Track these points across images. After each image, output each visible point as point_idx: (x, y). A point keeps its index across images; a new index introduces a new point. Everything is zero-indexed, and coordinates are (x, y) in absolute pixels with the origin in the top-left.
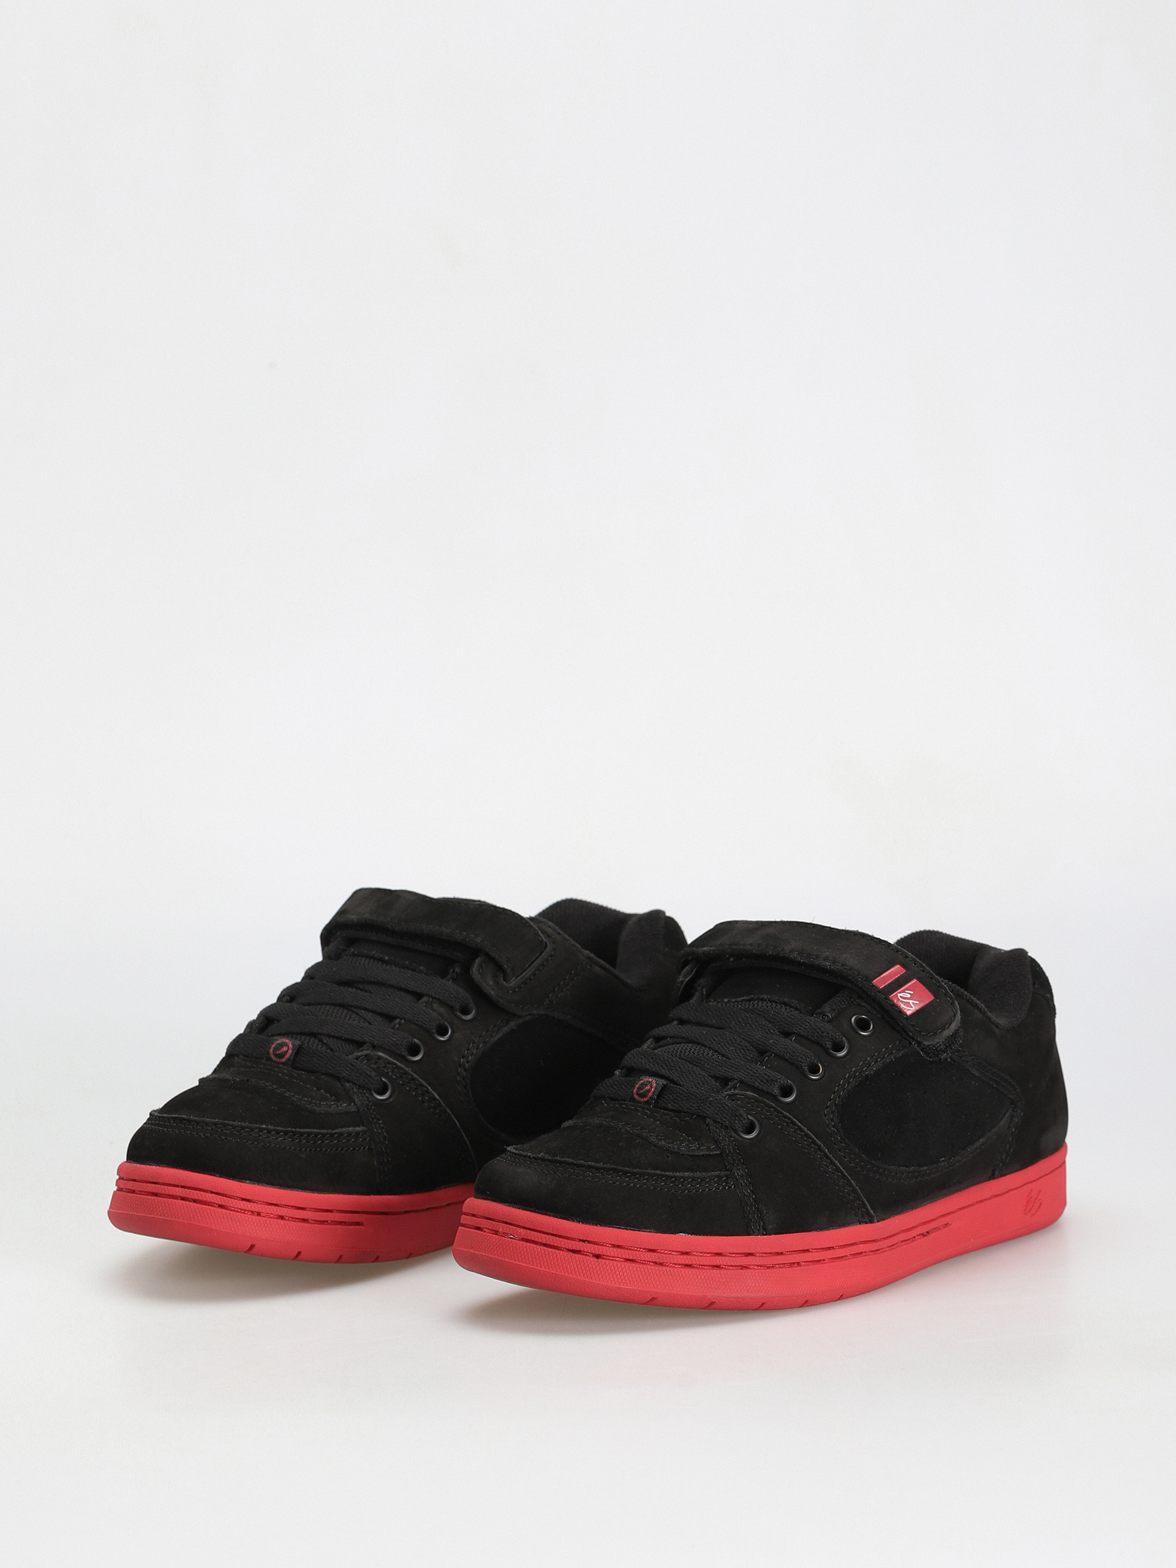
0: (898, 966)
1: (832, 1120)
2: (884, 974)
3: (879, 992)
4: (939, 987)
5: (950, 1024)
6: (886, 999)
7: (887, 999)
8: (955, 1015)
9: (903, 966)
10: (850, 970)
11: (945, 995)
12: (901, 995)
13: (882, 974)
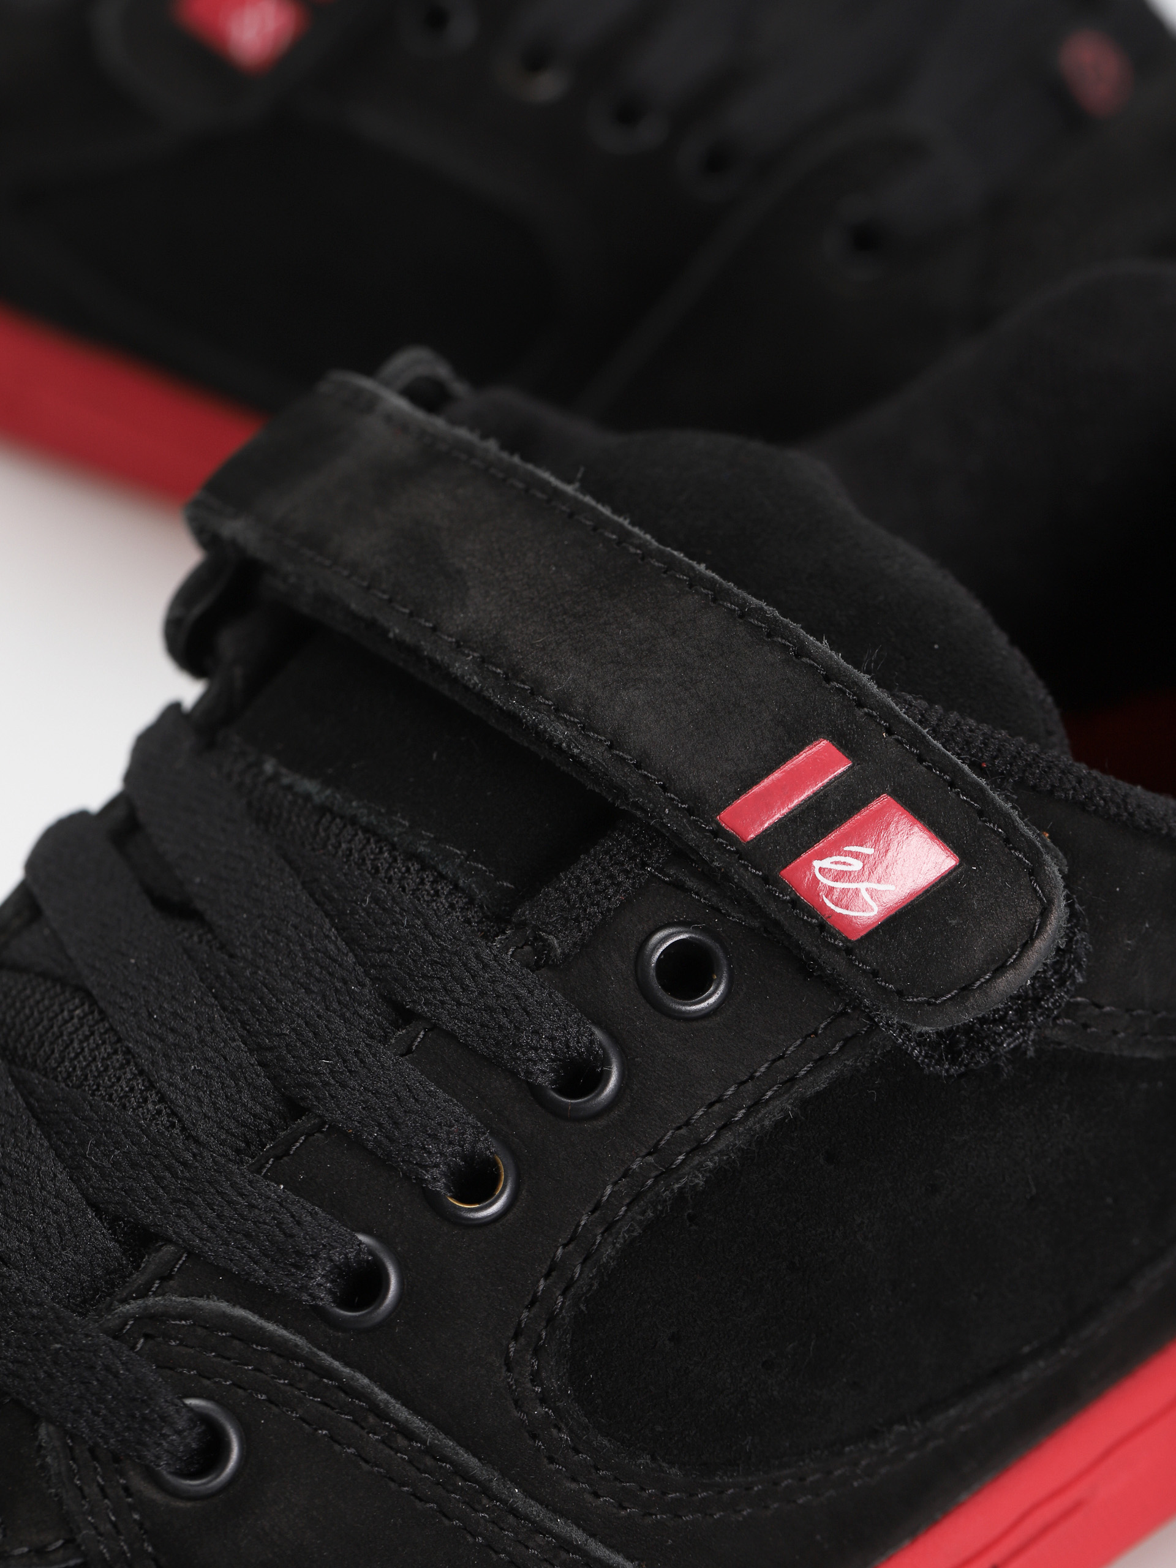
0: (824, 743)
1: (535, 1378)
2: (766, 782)
3: (740, 854)
4: (981, 813)
5: (1026, 946)
6: (766, 880)
7: (770, 879)
8: (1045, 913)
9: (844, 743)
10: (638, 766)
11: (1007, 841)
12: (826, 863)
13: (755, 783)
